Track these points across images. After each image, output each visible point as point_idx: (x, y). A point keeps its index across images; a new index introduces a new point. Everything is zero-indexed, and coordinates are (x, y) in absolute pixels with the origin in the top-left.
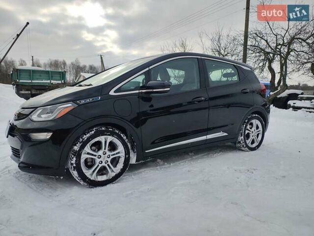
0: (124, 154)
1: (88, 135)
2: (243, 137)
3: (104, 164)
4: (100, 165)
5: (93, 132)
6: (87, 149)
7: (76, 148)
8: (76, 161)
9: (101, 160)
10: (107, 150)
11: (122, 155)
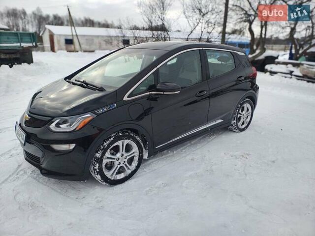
2: (235, 121)
3: (121, 165)
4: (119, 166)
5: (112, 139)
6: (108, 154)
7: (98, 155)
8: (99, 167)
9: (119, 161)
10: (124, 152)
11: (137, 154)
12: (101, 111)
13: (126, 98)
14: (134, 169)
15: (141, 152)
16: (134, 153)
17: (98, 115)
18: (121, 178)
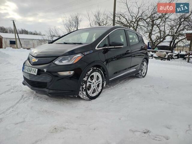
0: (102, 82)
1: (90, 72)
2: (141, 71)
3: (95, 87)
4: (94, 88)
5: (91, 70)
6: (89, 80)
7: (85, 79)
8: (85, 86)
9: (94, 85)
10: (96, 80)
11: (101, 82)
12: (86, 53)
13: (96, 48)
14: (100, 91)
15: (103, 81)
16: (100, 81)
17: (85, 55)
18: (94, 96)
